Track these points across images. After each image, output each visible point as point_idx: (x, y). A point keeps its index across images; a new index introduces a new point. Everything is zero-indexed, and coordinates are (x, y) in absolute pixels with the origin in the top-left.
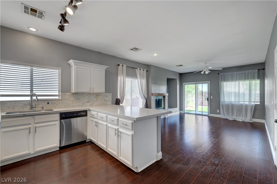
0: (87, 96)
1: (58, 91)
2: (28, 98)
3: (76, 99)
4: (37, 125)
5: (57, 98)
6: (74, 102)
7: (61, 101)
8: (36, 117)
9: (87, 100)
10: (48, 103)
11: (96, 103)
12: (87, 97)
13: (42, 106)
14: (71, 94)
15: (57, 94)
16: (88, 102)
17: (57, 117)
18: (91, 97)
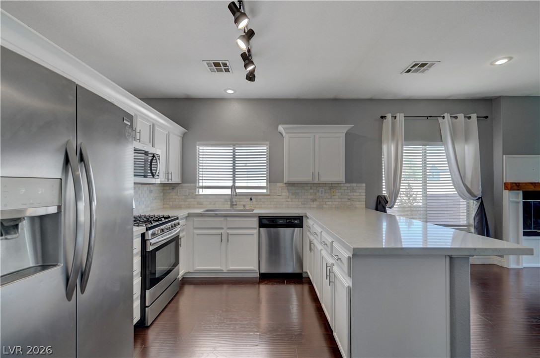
0: (311, 188)
1: (266, 181)
2: (228, 191)
3: (293, 194)
4: (230, 232)
5: (264, 191)
6: (289, 200)
7: (269, 197)
8: (229, 219)
9: (312, 197)
10: (251, 199)
11: (330, 203)
12: (312, 191)
13: (244, 203)
14: (284, 185)
15: (264, 184)
16: (314, 200)
17: (255, 222)
18: (318, 191)
